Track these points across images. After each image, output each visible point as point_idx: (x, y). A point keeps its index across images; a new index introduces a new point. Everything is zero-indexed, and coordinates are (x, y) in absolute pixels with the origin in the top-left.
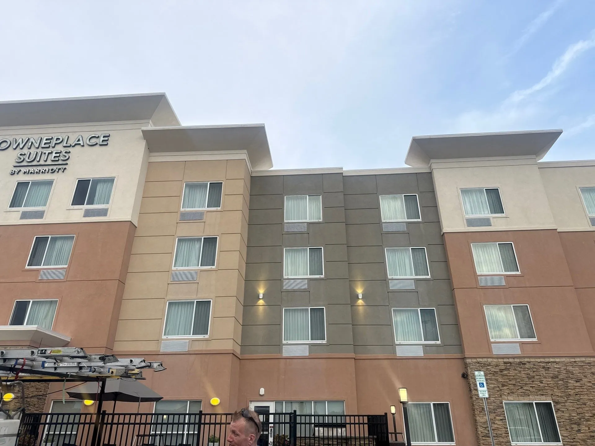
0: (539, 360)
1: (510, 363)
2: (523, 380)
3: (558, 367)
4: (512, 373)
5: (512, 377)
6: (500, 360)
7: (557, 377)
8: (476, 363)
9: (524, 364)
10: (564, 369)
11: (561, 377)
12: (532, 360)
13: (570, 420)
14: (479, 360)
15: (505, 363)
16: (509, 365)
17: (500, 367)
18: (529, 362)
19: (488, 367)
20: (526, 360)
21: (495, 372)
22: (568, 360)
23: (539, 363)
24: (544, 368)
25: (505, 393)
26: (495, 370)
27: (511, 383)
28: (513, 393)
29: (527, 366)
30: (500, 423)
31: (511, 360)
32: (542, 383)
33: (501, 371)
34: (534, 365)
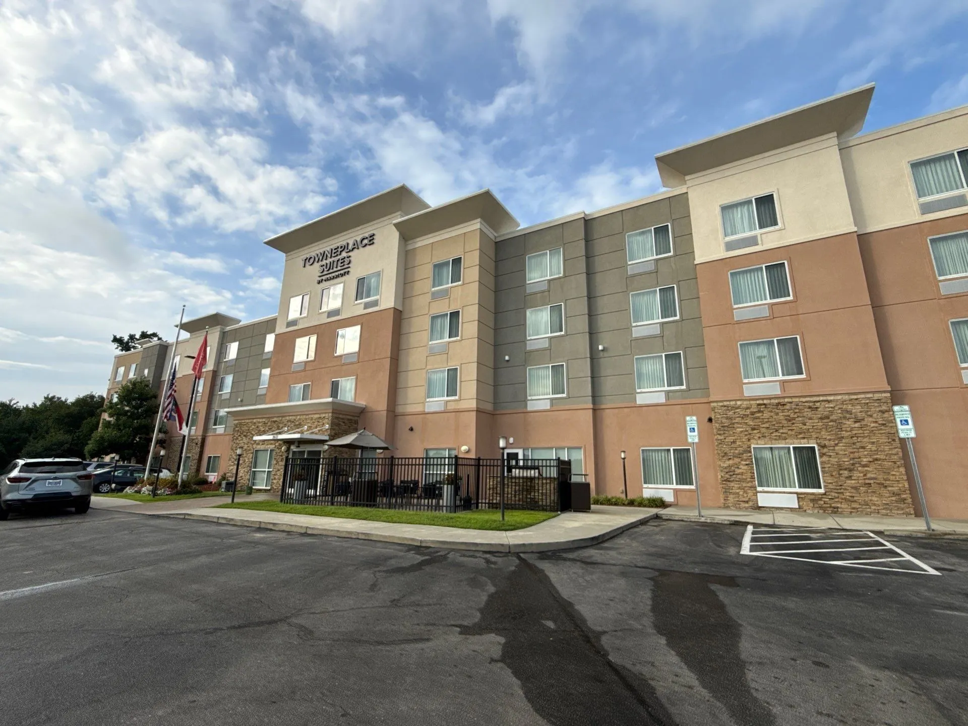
0: (804, 400)
1: (764, 404)
2: (780, 423)
3: (831, 406)
4: (766, 415)
5: (766, 420)
6: (752, 402)
7: (828, 417)
8: (722, 406)
9: (784, 405)
10: (840, 408)
11: (833, 417)
12: (794, 400)
13: (840, 465)
14: (725, 403)
15: (759, 405)
16: (763, 406)
17: (752, 410)
18: (791, 403)
19: (738, 410)
20: (786, 400)
21: (744, 415)
22: (846, 397)
23: (804, 402)
24: (810, 407)
25: (756, 437)
26: (746, 413)
27: (764, 426)
28: (764, 437)
29: (787, 407)
30: (746, 467)
31: (765, 402)
32: (805, 425)
33: (753, 413)
34: (797, 405)
